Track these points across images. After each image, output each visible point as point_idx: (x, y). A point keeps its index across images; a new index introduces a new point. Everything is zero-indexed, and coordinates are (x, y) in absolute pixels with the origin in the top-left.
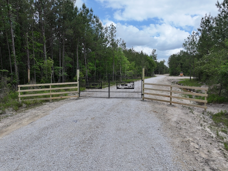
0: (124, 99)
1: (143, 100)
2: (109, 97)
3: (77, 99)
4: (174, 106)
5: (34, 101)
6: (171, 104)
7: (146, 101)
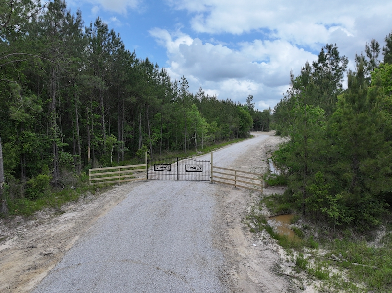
0: (192, 182)
1: (212, 183)
2: (178, 180)
3: (145, 182)
4: (238, 189)
5: (105, 184)
6: (236, 188)
7: (214, 184)
